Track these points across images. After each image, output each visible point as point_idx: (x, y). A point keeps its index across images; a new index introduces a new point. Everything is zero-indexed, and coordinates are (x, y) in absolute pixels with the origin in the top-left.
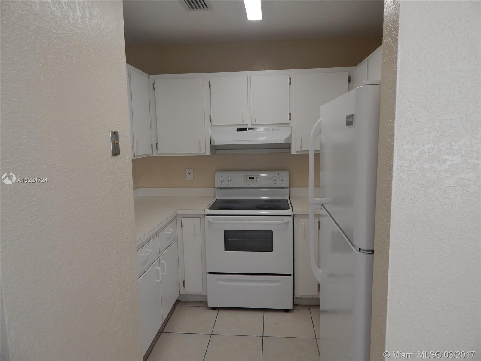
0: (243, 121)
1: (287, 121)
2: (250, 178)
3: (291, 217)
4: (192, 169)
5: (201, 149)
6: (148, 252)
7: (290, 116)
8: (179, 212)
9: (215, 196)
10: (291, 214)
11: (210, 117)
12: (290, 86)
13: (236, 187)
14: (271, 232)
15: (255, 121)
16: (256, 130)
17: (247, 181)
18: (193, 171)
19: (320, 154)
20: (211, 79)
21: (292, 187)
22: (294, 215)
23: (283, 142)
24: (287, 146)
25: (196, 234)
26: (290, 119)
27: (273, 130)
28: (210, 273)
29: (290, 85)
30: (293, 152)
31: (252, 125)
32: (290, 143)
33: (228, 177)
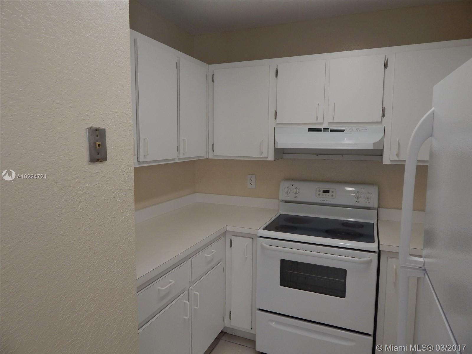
0: (317, 118)
1: (378, 118)
2: (324, 191)
3: (376, 255)
4: (255, 176)
5: (263, 153)
6: (170, 282)
7: (384, 111)
8: (228, 229)
9: (279, 210)
10: (376, 250)
11: (276, 113)
12: (386, 70)
13: (305, 202)
14: (345, 271)
15: (333, 118)
16: (333, 130)
17: (319, 195)
18: (256, 178)
19: (427, 166)
20: (278, 66)
21: (383, 208)
22: (380, 252)
23: (371, 148)
24: (378, 153)
25: (247, 258)
26: (383, 115)
27: (357, 131)
28: (260, 310)
29: (387, 68)
30: (386, 160)
31: (329, 123)
32: (383, 148)
33: (296, 188)
